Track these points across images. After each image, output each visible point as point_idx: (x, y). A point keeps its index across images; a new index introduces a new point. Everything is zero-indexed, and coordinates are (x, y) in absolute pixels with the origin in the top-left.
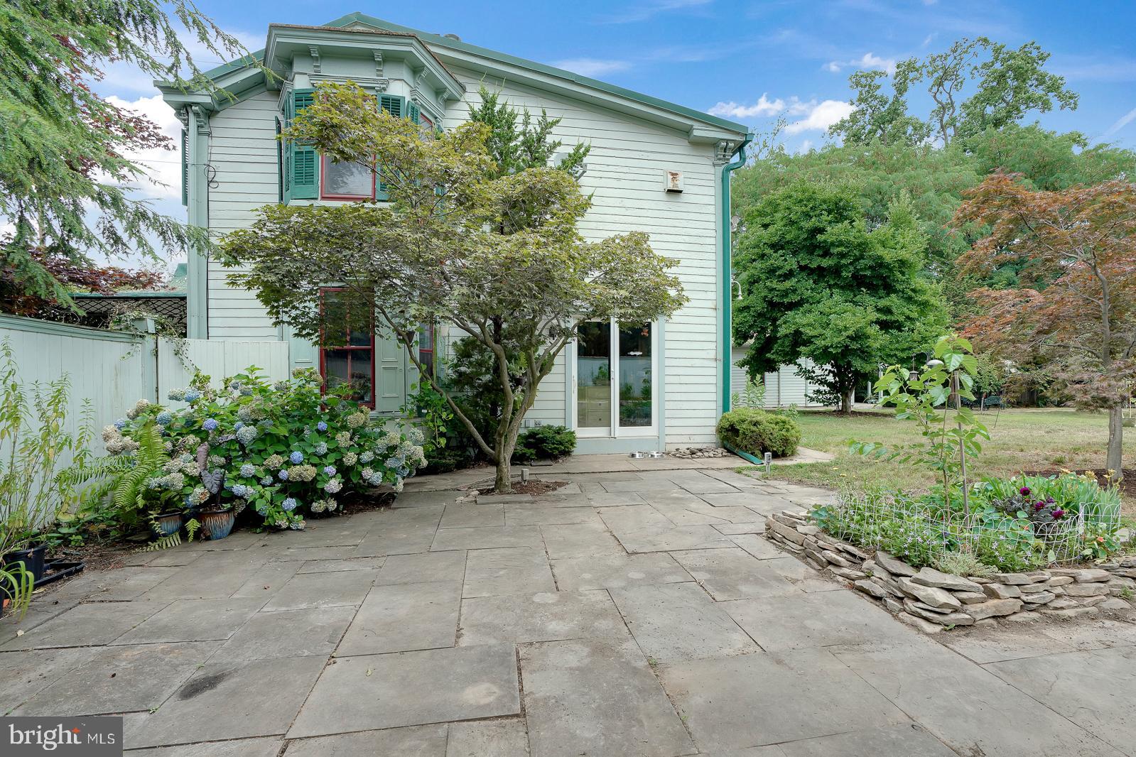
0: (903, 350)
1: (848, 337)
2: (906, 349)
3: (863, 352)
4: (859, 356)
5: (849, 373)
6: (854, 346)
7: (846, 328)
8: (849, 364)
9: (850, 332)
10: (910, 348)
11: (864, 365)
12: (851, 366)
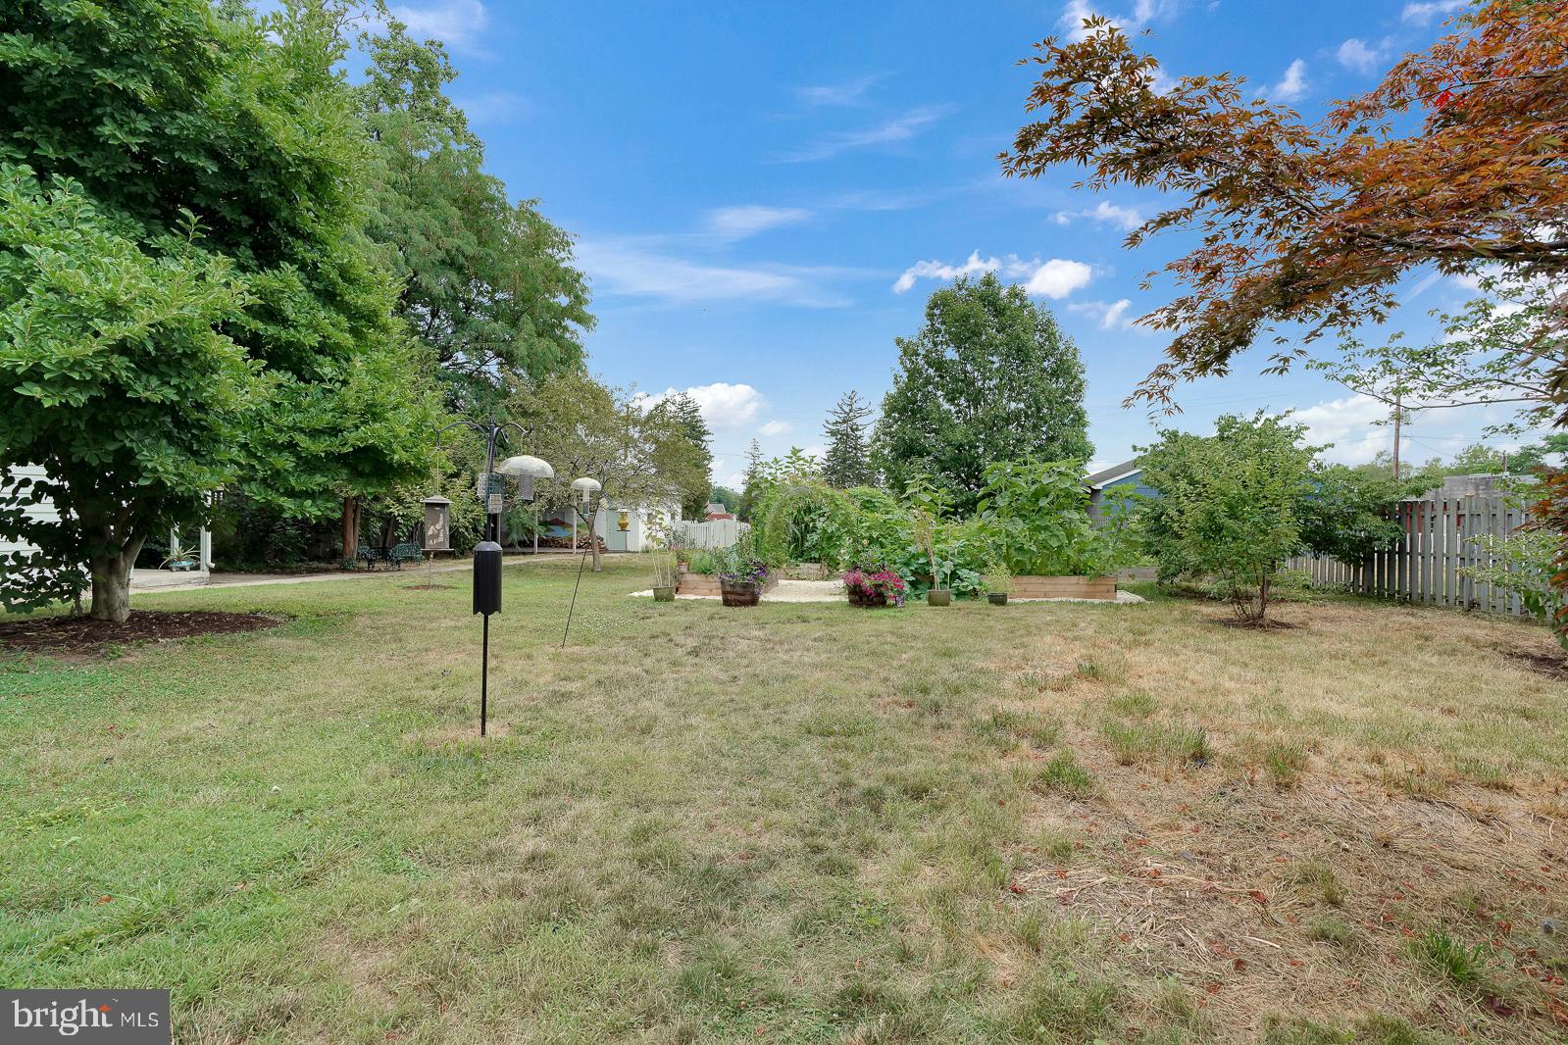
0: (314, 434)
1: (122, 348)
2: (322, 432)
3: (181, 423)
4: (169, 437)
5: (121, 495)
6: (151, 390)
7: (114, 310)
8: (126, 461)
9: (134, 329)
10: (334, 431)
11: (190, 468)
12: (137, 472)
